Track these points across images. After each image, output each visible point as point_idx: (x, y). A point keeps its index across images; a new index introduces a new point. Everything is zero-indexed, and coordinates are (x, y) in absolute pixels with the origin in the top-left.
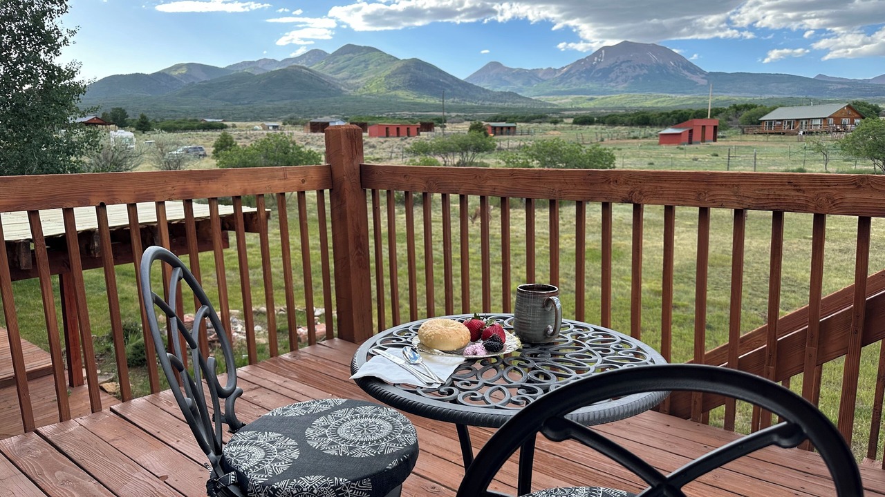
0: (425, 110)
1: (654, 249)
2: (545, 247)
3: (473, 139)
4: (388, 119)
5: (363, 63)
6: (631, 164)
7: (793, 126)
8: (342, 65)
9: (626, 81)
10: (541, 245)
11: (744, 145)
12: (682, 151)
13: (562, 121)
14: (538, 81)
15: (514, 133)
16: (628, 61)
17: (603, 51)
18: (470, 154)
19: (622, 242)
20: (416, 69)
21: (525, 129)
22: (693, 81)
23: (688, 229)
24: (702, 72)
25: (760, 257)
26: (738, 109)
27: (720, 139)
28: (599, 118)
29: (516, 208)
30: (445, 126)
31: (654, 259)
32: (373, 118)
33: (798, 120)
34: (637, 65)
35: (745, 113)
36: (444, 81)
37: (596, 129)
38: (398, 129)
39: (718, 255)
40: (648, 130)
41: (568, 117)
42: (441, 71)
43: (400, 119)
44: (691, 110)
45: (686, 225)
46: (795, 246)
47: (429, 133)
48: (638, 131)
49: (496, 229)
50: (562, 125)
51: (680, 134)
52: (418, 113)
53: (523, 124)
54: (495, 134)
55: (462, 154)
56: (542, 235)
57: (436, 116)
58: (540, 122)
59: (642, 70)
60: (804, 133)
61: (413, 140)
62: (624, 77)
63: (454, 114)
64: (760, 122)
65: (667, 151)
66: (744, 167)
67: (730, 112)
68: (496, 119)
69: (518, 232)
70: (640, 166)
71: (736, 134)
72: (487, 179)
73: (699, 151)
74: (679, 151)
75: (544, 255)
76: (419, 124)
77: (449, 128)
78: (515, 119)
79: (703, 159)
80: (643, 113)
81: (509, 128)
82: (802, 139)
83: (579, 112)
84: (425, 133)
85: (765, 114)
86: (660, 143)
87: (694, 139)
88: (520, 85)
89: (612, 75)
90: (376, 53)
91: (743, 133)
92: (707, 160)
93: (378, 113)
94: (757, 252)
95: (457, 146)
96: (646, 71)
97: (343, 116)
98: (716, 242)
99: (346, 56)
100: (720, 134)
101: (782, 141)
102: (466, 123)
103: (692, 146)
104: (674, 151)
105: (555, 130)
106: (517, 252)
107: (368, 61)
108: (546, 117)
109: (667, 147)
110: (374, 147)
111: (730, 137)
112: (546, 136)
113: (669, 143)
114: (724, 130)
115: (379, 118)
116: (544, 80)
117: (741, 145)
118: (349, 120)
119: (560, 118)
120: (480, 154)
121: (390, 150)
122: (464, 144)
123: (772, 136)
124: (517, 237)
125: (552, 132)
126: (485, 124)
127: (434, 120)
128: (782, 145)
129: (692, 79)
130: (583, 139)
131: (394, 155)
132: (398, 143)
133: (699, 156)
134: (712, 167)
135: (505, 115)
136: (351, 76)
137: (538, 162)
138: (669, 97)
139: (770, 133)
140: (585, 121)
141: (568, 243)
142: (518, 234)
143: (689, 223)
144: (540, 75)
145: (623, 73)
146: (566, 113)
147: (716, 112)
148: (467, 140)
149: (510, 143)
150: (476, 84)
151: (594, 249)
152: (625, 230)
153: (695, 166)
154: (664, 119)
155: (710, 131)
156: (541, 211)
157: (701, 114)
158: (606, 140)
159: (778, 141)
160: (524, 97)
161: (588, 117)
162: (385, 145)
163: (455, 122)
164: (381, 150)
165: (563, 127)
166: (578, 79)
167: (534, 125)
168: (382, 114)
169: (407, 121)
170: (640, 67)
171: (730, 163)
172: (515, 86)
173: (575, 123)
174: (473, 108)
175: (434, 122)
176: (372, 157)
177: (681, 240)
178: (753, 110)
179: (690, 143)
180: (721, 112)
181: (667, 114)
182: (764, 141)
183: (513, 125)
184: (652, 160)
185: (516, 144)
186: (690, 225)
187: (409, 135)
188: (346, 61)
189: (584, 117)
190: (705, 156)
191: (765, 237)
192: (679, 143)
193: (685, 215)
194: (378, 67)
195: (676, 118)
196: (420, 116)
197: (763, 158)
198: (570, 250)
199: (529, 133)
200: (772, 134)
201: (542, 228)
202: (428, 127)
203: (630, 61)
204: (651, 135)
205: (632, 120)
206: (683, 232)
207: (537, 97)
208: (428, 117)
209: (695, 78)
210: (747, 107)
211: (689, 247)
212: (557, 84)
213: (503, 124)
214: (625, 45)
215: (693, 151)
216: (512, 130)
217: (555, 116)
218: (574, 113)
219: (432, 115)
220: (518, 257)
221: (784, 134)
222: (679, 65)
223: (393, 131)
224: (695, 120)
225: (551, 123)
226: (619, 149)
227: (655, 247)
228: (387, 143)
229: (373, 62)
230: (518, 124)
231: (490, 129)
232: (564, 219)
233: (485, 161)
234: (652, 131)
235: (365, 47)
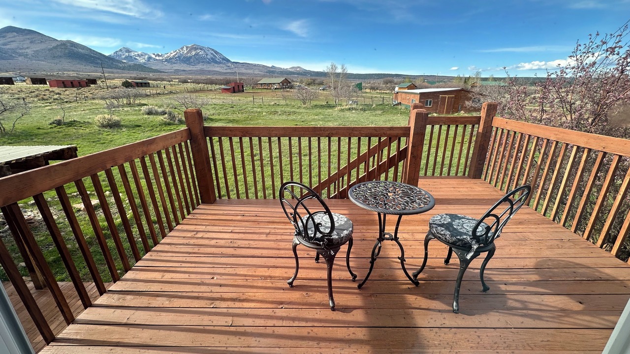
9: (199, 63)
14: (154, 60)
15: (149, 86)
20: (72, 47)
30: (104, 81)
36: (95, 55)
37: (191, 85)
38: (72, 83)
50: (173, 83)
51: (230, 89)
53: (152, 82)
54: (138, 86)
64: (258, 84)
68: (135, 78)
72: (272, 131)
77: (107, 82)
81: (145, 83)
85: (259, 81)
86: (222, 93)
91: (253, 88)
100: (244, 89)
105: (170, 85)
111: (248, 90)
113: (226, 92)
126: (130, 81)
139: (262, 89)
145: (197, 59)
155: (241, 88)
164: (66, 96)
166: (175, 60)
173: (179, 82)
179: (234, 92)
187: (81, 86)
192: (230, 92)
213: (141, 81)
225: (167, 81)
231: (134, 84)
235: (25, 29)
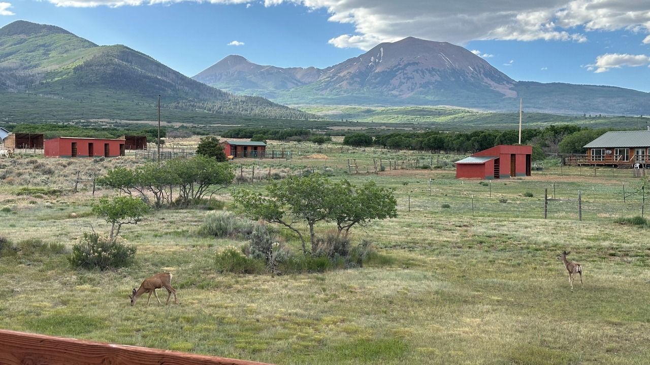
0: (133, 117)
1: (450, 338)
2: (298, 338)
3: (201, 166)
4: (76, 129)
5: (43, 48)
6: (419, 206)
7: (627, 157)
8: (8, 50)
9: (413, 90)
10: (292, 335)
11: (565, 181)
12: (487, 188)
13: (329, 140)
14: (297, 85)
15: (263, 155)
16: (414, 64)
17: (382, 49)
18: (196, 186)
19: (407, 329)
20: (122, 60)
21: (278, 151)
22: (498, 92)
23: (495, 307)
24: (509, 81)
25: (592, 351)
26: (556, 132)
27: (535, 172)
28: (377, 137)
29: (259, 273)
30: (163, 142)
31: (450, 355)
32: (54, 127)
33: (632, 148)
34: (427, 69)
35: (566, 138)
36: (164, 78)
37: (375, 152)
38: (91, 145)
39: (535, 348)
40: (443, 157)
41: (337, 134)
42: (159, 65)
43: (95, 129)
44: (497, 131)
45: (493, 301)
46: (637, 333)
47: (139, 151)
48: (429, 157)
49: (226, 308)
50: (330, 146)
51: (484, 164)
52: (124, 122)
53: (275, 143)
54: (236, 156)
55: (184, 187)
56: (294, 317)
57: (151, 126)
58: (299, 141)
59: (433, 76)
60: (641, 166)
61: (112, 163)
62: (409, 84)
63: (177, 125)
64: (585, 150)
65: (467, 187)
66: (567, 212)
67: (547, 136)
68: (238, 134)
69: (259, 313)
70: (432, 210)
71: (556, 164)
73: (509, 188)
74: (483, 188)
75: (295, 350)
76: (123, 138)
77: (169, 145)
78: (264, 135)
79: (513, 200)
80: (435, 133)
81: (255, 148)
82: (639, 174)
83: (352, 128)
84: (132, 151)
85: (591, 139)
86: (458, 176)
87: (501, 173)
88: (271, 89)
89: (395, 81)
90: (62, 35)
91: (565, 164)
92: (518, 202)
93: (62, 120)
94: (588, 343)
95: (176, 176)
96: (438, 78)
97: (7, 122)
98: (533, 327)
99: (15, 37)
100: (534, 165)
101: (614, 176)
102: (195, 137)
103: (499, 181)
104: (476, 188)
105: (319, 152)
106: (257, 346)
107: (50, 45)
108: (307, 134)
109: (468, 182)
110: (50, 172)
111: (547, 169)
112: (307, 160)
113: (470, 176)
114: (540, 159)
115: (63, 127)
116: (305, 84)
117: (562, 180)
118: (15, 130)
119: (326, 134)
120: (211, 187)
121: (75, 178)
122: (186, 174)
123: (601, 169)
124: (258, 321)
125: (315, 155)
126: (222, 140)
127: (147, 132)
128: (614, 182)
129: (497, 89)
130: (357, 167)
131: (80, 186)
132: (90, 167)
133: (508, 196)
134: (525, 212)
135: (250, 129)
136: (22, 65)
137: (290, 206)
138: (468, 112)
139: (597, 165)
140: (359, 141)
141: (331, 330)
142: (260, 317)
143: (496, 298)
144: (298, 76)
145: (408, 78)
146: (336, 128)
147: (529, 135)
148: (191, 168)
149: (256, 171)
150: (210, 85)
151: (368, 340)
152: (410, 309)
153: (503, 210)
154: (463, 142)
155: (521, 161)
156: (295, 279)
157: (509, 138)
158: (387, 169)
159: (608, 176)
160: (277, 105)
161: (363, 135)
162: (67, 171)
163: (179, 137)
164: (61, 178)
165: (331, 149)
166: (351, 84)
167: (292, 143)
168: (68, 120)
169: (106, 132)
170: (430, 72)
171: (548, 208)
172: (265, 89)
173: (346, 142)
174: (205, 117)
175: (147, 135)
176: (45, 188)
177: (486, 324)
178: (576, 134)
179: (497, 176)
180: (535, 135)
181: (467, 135)
182: (590, 176)
183: (261, 143)
184: (448, 200)
185: (263, 172)
186: (498, 301)
187: (107, 155)
188: (15, 45)
189: (359, 136)
190: (515, 196)
191: (597, 320)
192: (483, 176)
193: (490, 284)
194: (65, 55)
195: (478, 142)
196: (127, 125)
197: (591, 201)
198: (334, 341)
199: (283, 155)
200: (601, 165)
201: (295, 306)
202: (137, 142)
203: (417, 64)
204: (446, 164)
205: (422, 142)
206: (488, 312)
207: (296, 106)
208: (138, 127)
209: (500, 89)
210: (569, 130)
211: (497, 336)
212: (322, 90)
213: (247, 142)
214: (411, 43)
215: (501, 189)
216: (259, 151)
217: (319, 132)
218: (346, 129)
219: (145, 125)
220: (257, 354)
221: (616, 166)
222: (480, 72)
223: (83, 148)
224: (501, 146)
225: (315, 142)
226: (405, 184)
227: (452, 335)
228: (71, 167)
229: (56, 47)
230: (269, 142)
231: (228, 148)
232: (328, 292)
233: (218, 198)
234: (447, 158)
